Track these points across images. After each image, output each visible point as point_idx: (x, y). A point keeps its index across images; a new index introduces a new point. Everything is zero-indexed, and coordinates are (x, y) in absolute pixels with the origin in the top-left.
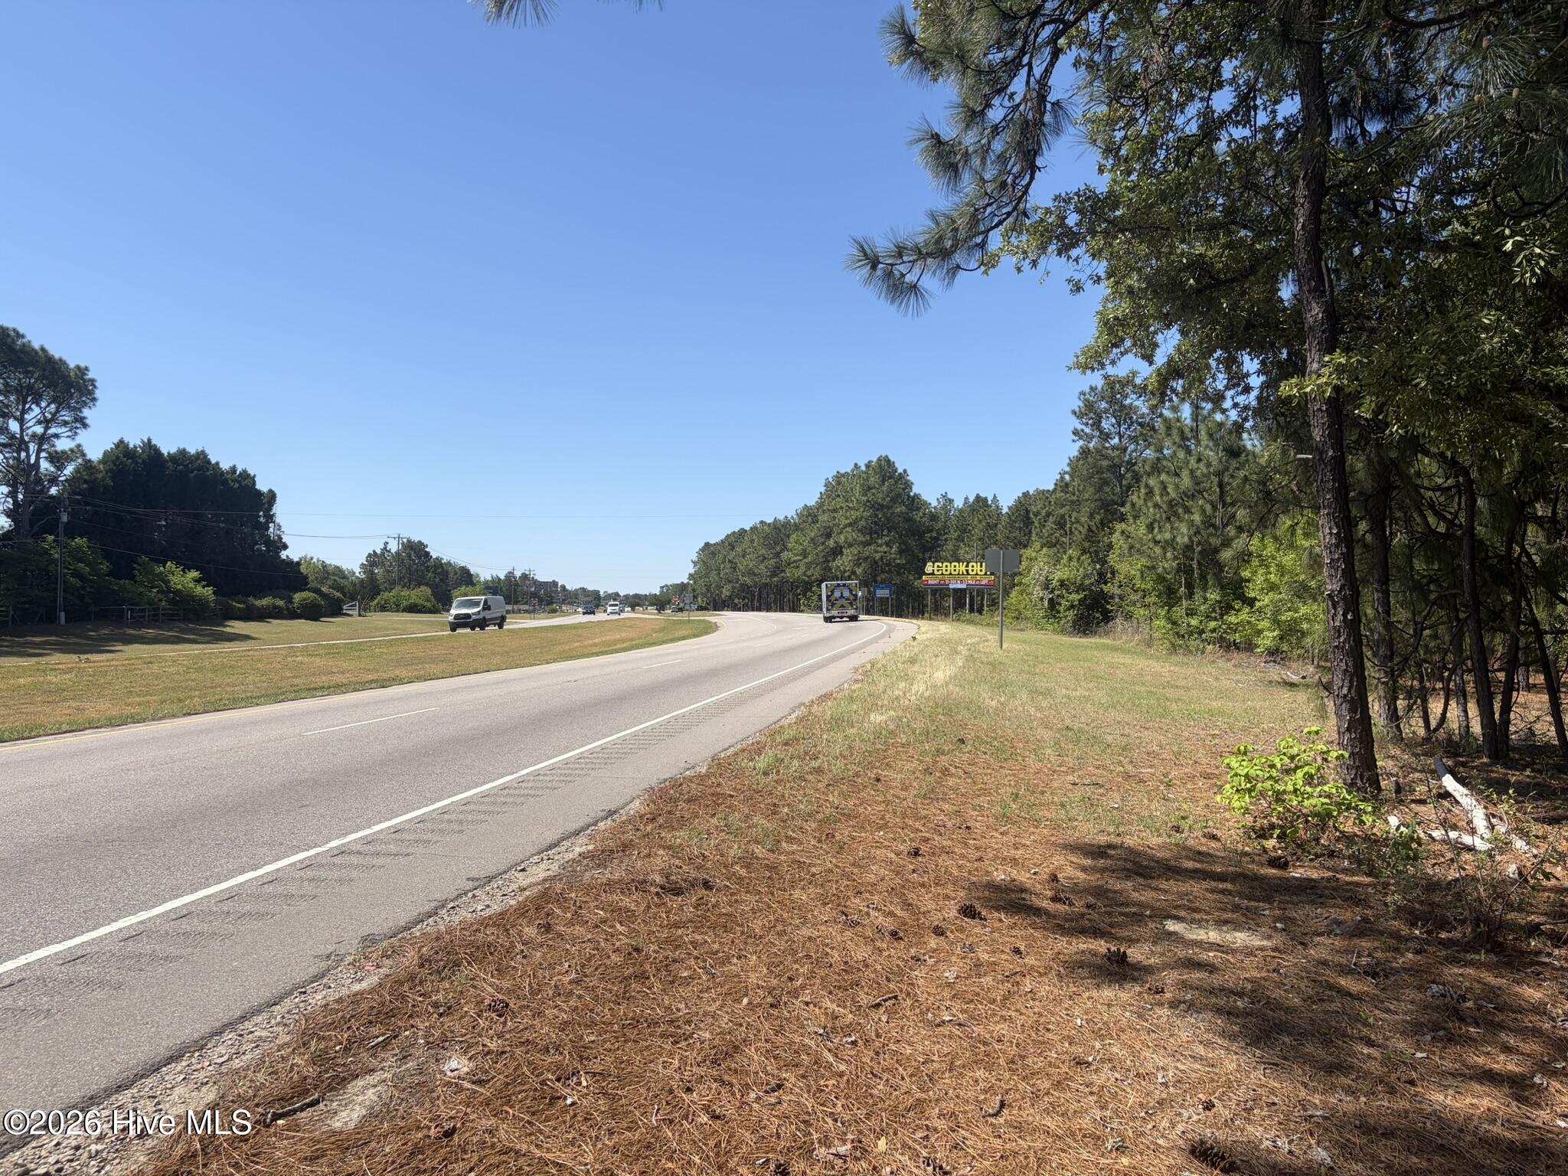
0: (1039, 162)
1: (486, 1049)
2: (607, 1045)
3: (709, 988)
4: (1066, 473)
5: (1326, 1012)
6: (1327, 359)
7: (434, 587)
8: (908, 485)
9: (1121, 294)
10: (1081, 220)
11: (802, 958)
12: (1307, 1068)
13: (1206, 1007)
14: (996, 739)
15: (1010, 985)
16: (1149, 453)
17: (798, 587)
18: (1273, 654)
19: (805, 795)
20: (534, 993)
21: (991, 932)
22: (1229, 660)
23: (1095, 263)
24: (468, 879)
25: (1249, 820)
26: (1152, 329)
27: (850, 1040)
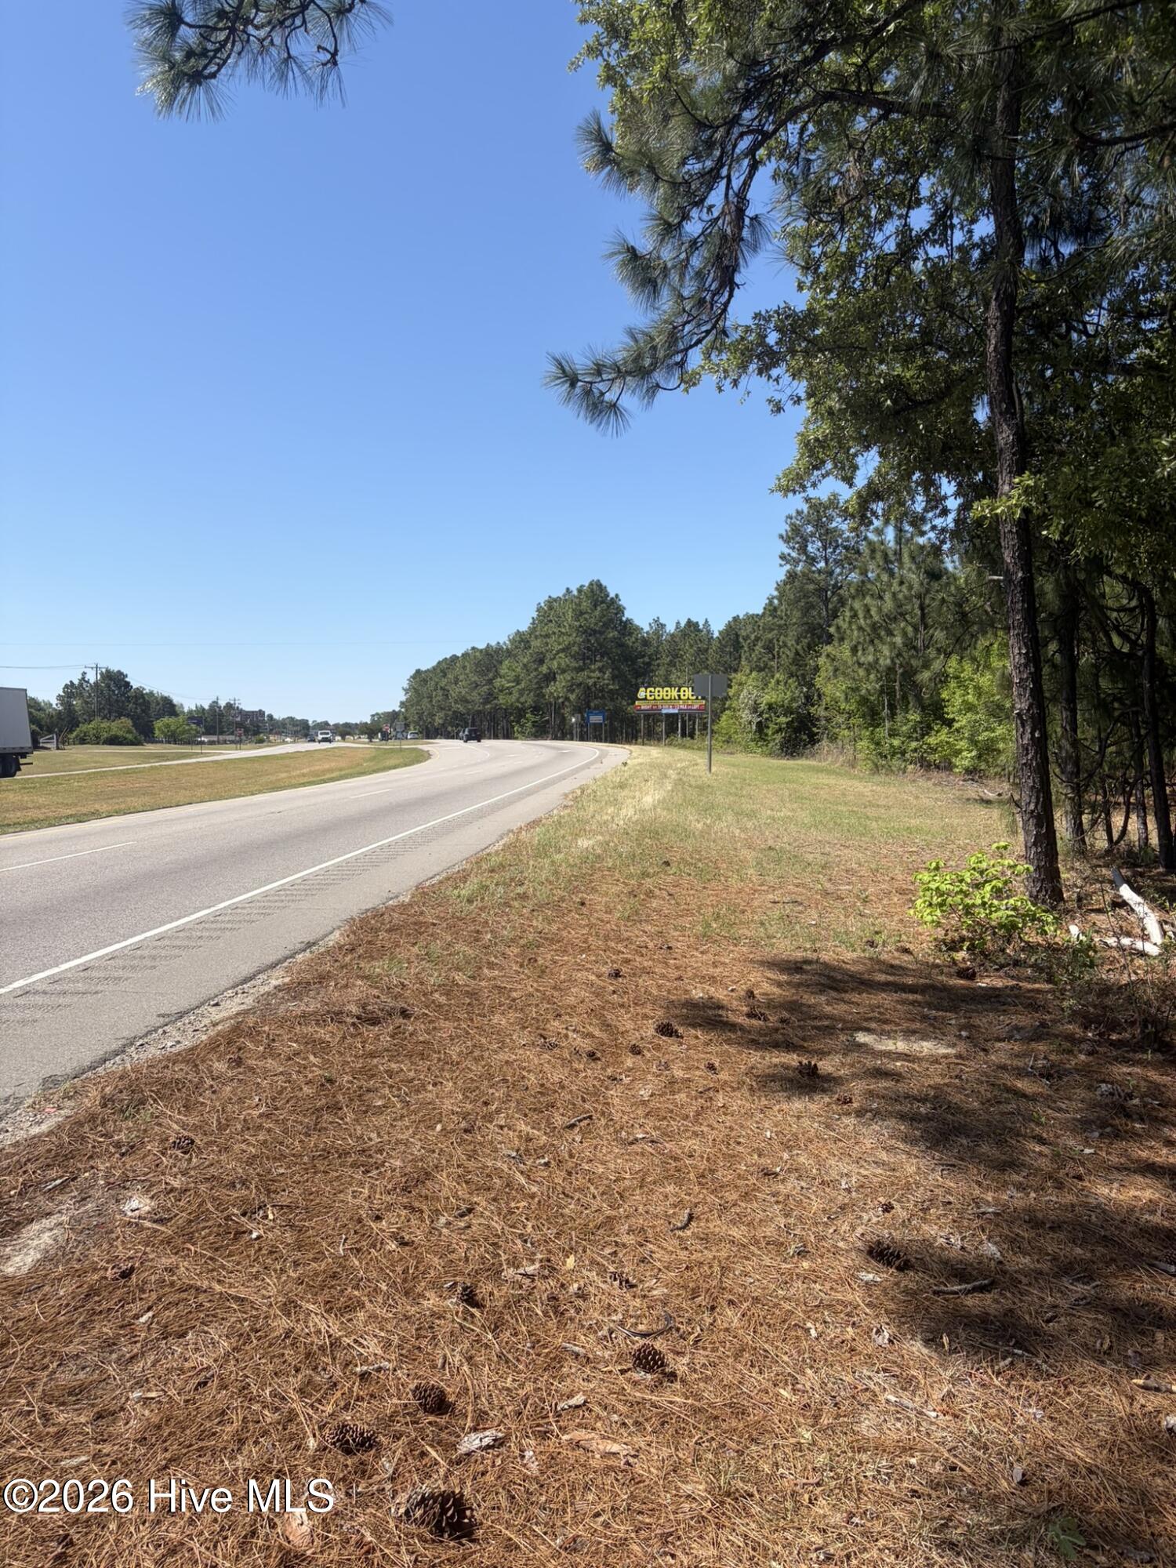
0: (738, 279)
1: (169, 1187)
2: (297, 1177)
3: (402, 1116)
4: (773, 598)
5: (1003, 1114)
6: (1017, 480)
7: (135, 719)
8: (620, 610)
9: (822, 416)
10: (781, 339)
11: (498, 1082)
12: (982, 1167)
13: (891, 1114)
14: (700, 860)
15: (703, 1101)
16: (854, 577)
17: (511, 714)
18: (971, 772)
19: (509, 921)
20: (221, 1128)
21: (687, 1050)
22: (929, 779)
23: (796, 382)
24: (159, 1016)
25: (940, 933)
26: (852, 451)
27: (542, 1161)
